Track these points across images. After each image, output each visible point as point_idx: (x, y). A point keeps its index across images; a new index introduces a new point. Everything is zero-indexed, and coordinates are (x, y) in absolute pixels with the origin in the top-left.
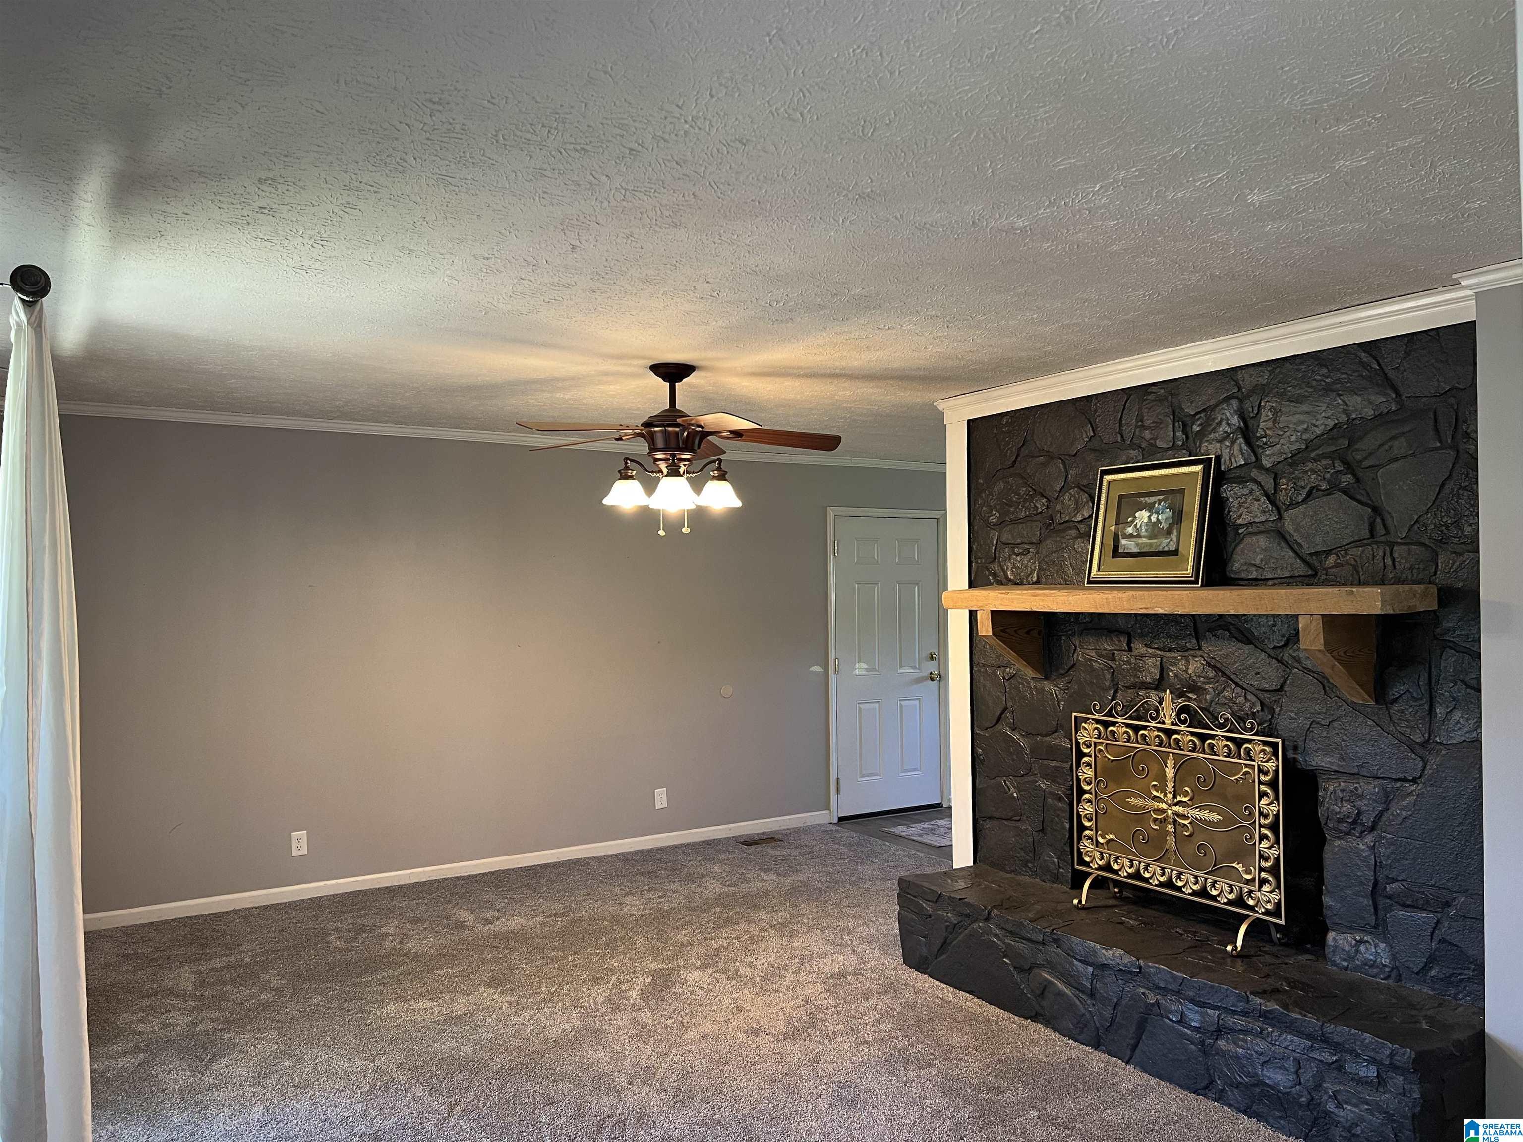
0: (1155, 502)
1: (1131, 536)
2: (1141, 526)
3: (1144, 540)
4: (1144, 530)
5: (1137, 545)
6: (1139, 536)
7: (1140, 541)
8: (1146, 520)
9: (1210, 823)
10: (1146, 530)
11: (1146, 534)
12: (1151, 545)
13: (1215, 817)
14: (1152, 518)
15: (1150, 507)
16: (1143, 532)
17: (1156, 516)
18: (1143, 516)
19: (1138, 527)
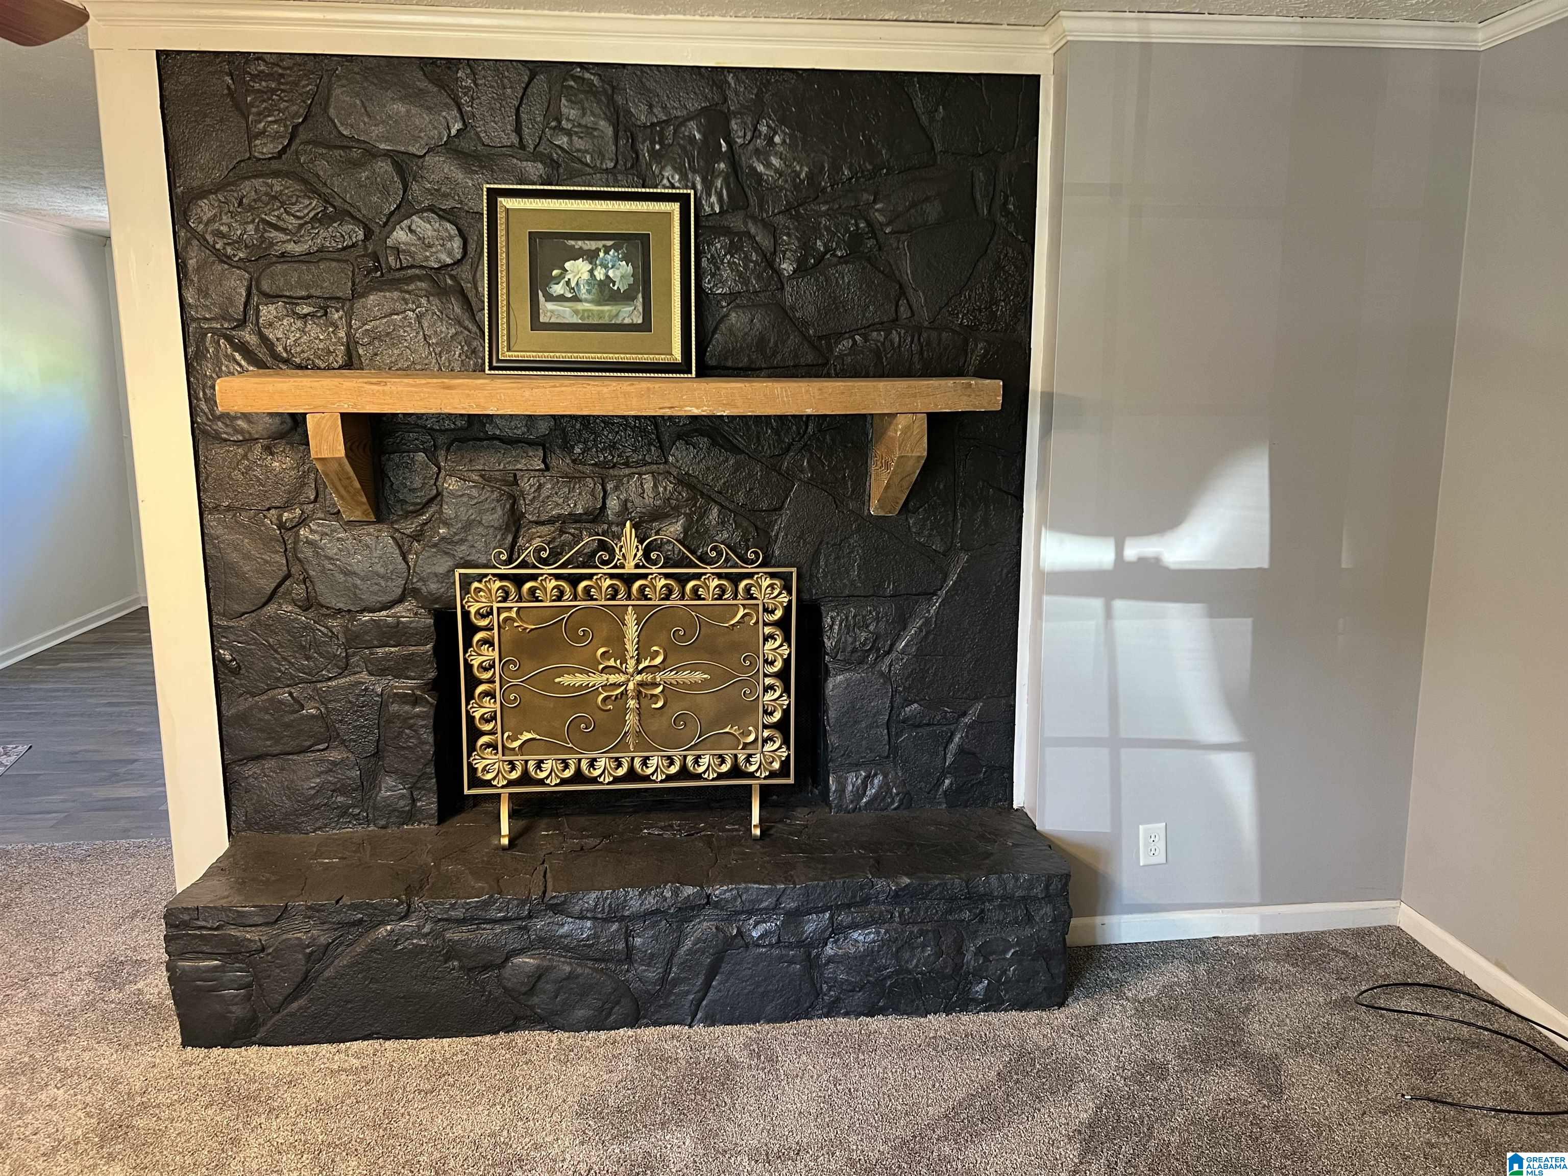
0: (598, 250)
1: (561, 298)
2: (577, 284)
3: (587, 306)
4: (584, 291)
5: (576, 312)
6: (576, 299)
7: (580, 306)
8: (586, 276)
9: (694, 685)
10: (589, 292)
11: (589, 297)
12: (601, 314)
13: (698, 676)
14: (596, 273)
15: (591, 257)
16: (583, 292)
17: (603, 271)
18: (578, 269)
19: (573, 284)
